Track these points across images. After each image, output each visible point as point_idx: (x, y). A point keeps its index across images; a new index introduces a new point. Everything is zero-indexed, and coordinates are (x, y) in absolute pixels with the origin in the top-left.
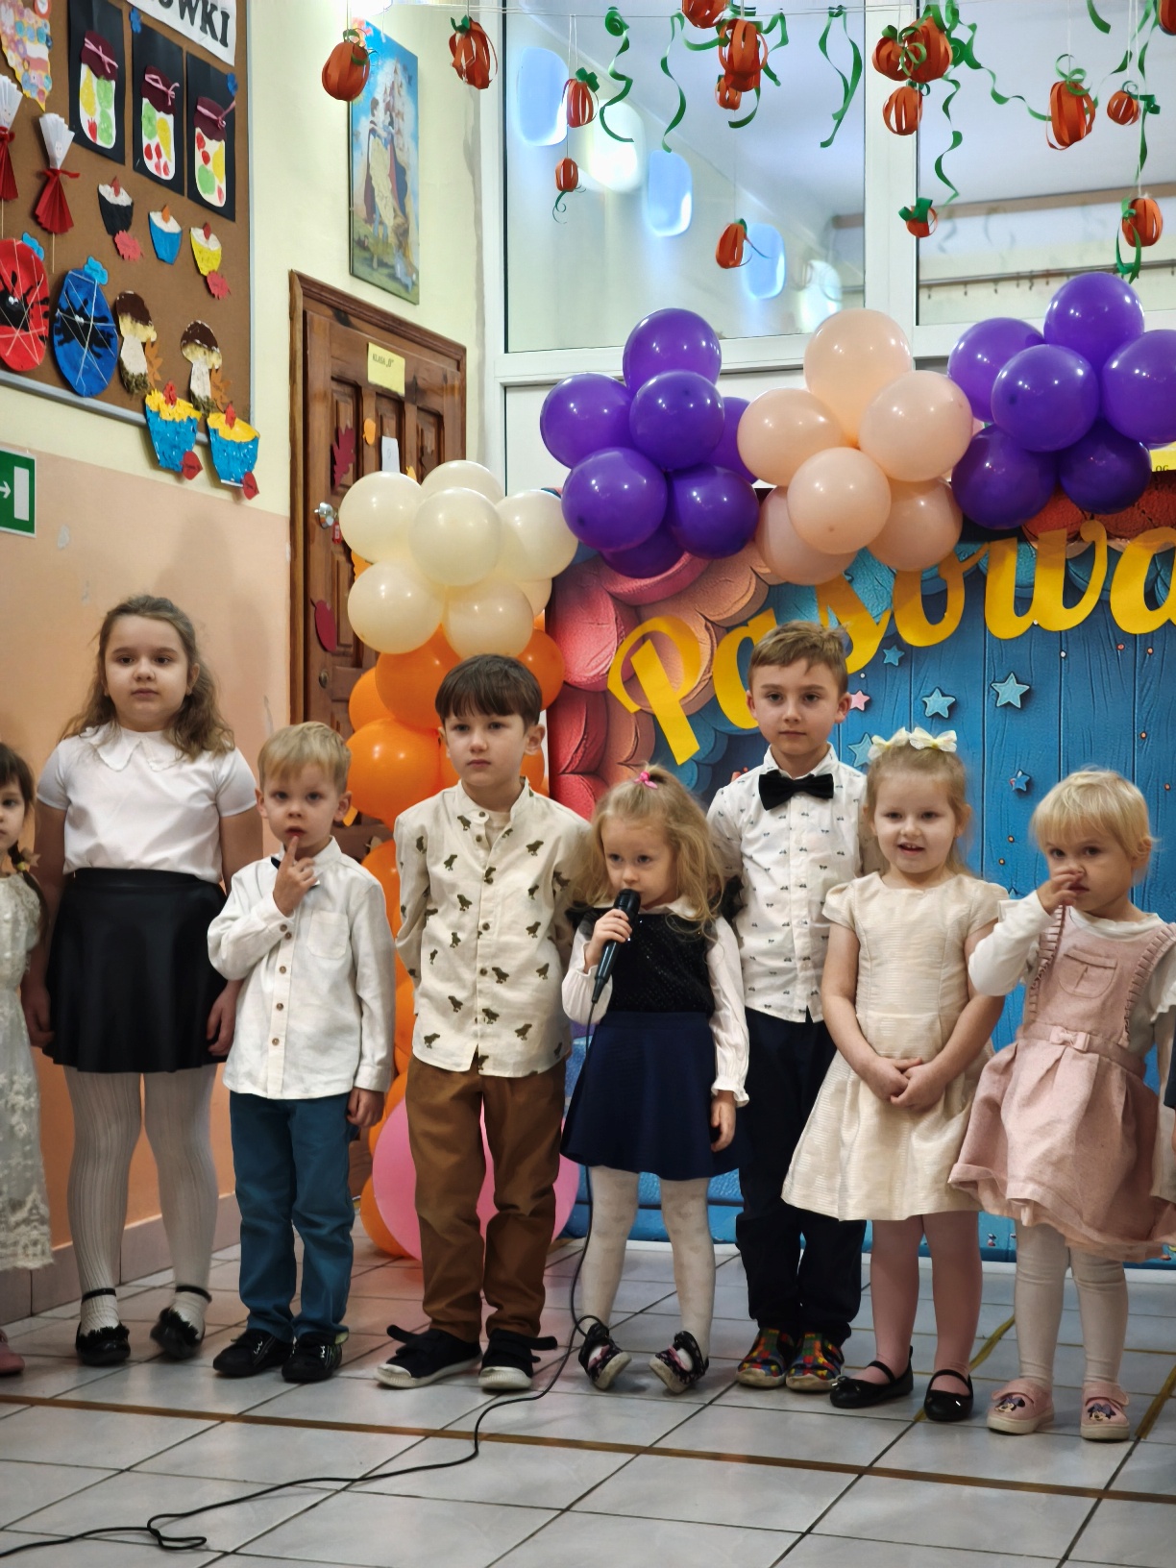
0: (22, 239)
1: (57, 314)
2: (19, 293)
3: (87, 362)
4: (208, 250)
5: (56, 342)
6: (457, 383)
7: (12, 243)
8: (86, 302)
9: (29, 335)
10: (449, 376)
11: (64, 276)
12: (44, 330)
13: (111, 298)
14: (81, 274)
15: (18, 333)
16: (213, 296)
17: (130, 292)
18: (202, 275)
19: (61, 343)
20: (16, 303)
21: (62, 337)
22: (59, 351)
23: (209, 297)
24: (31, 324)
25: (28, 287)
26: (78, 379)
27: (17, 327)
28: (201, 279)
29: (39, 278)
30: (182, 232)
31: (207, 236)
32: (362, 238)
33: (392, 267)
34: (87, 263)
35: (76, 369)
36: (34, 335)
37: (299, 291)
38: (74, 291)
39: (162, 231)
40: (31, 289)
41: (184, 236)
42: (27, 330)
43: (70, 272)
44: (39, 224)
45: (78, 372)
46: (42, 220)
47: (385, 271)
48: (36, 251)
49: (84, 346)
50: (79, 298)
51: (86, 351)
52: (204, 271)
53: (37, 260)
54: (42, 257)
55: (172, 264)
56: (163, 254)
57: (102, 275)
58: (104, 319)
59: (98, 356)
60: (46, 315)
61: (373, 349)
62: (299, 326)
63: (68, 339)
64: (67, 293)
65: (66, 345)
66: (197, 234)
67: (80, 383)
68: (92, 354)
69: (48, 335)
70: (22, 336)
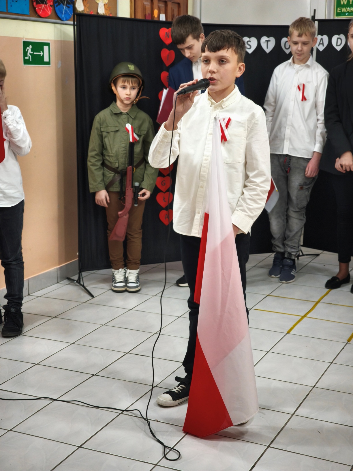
3: (65, 11)
5: (55, 6)
9: (47, 6)
12: (51, 3)
19: (57, 6)
21: (57, 4)
22: (57, 9)
24: (48, 2)
27: (43, 3)
35: (62, 13)
36: (48, 5)
42: (46, 4)
49: (64, 5)
51: (65, 7)
59: (69, 7)
63: (59, 4)
65: (59, 6)
67: (63, 17)
68: (66, 7)
69: (53, 4)
70: (44, 7)
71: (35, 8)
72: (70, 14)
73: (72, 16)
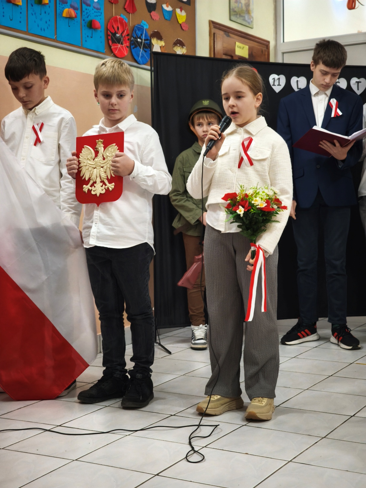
0: (120, 16)
1: (132, 39)
2: (120, 33)
3: (142, 54)
4: (181, 16)
5: (132, 48)
6: (266, 53)
7: (117, 17)
8: (141, 35)
9: (123, 46)
10: (264, 51)
11: (134, 27)
12: (128, 44)
13: (150, 33)
14: (140, 26)
15: (119, 46)
16: (183, 30)
17: (156, 31)
18: (180, 24)
19: (134, 48)
20: (119, 36)
21: (134, 46)
22: (133, 51)
23: (182, 30)
24: (124, 42)
25: (123, 31)
26: (140, 59)
27: (119, 43)
28: (179, 25)
29: (126, 28)
30: (173, 10)
31: (181, 11)
32: (234, 8)
33: (244, 17)
34: (142, 22)
36: (125, 46)
37: (212, 27)
38: (137, 32)
39: (166, 11)
40: (124, 31)
41: (174, 12)
42: (122, 45)
43: (136, 25)
44: (126, 11)
45: (139, 57)
46: (127, 9)
47: (242, 18)
48: (125, 20)
49: (141, 48)
50: (139, 33)
51: (141, 50)
52: (180, 22)
53: (125, 22)
54: (127, 21)
55: (170, 20)
56: (166, 17)
57: (147, 26)
58: (147, 40)
59: (145, 51)
60: (128, 39)
61: (238, 44)
62: (212, 38)
63: (136, 47)
64: (135, 32)
65: (135, 49)
66: (178, 11)
67: (140, 60)
68: (143, 51)
69: (129, 46)
70: (121, 47)
71: (110, 47)
72: (147, 58)
73: (149, 60)
